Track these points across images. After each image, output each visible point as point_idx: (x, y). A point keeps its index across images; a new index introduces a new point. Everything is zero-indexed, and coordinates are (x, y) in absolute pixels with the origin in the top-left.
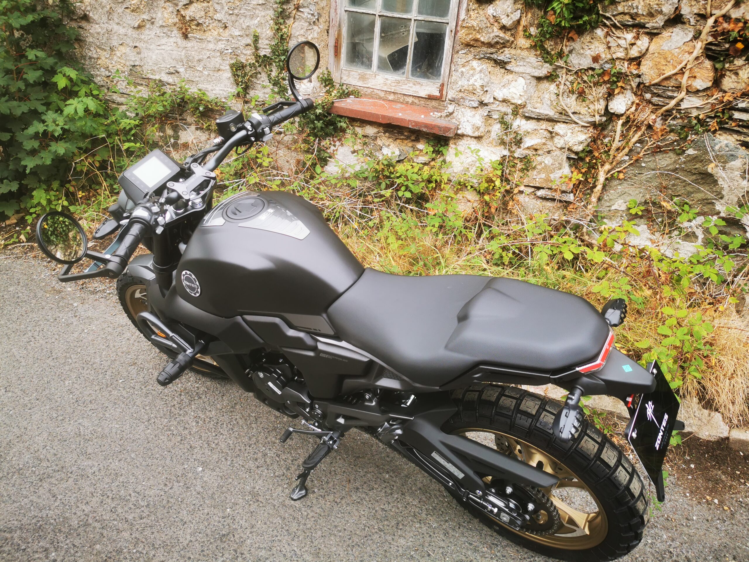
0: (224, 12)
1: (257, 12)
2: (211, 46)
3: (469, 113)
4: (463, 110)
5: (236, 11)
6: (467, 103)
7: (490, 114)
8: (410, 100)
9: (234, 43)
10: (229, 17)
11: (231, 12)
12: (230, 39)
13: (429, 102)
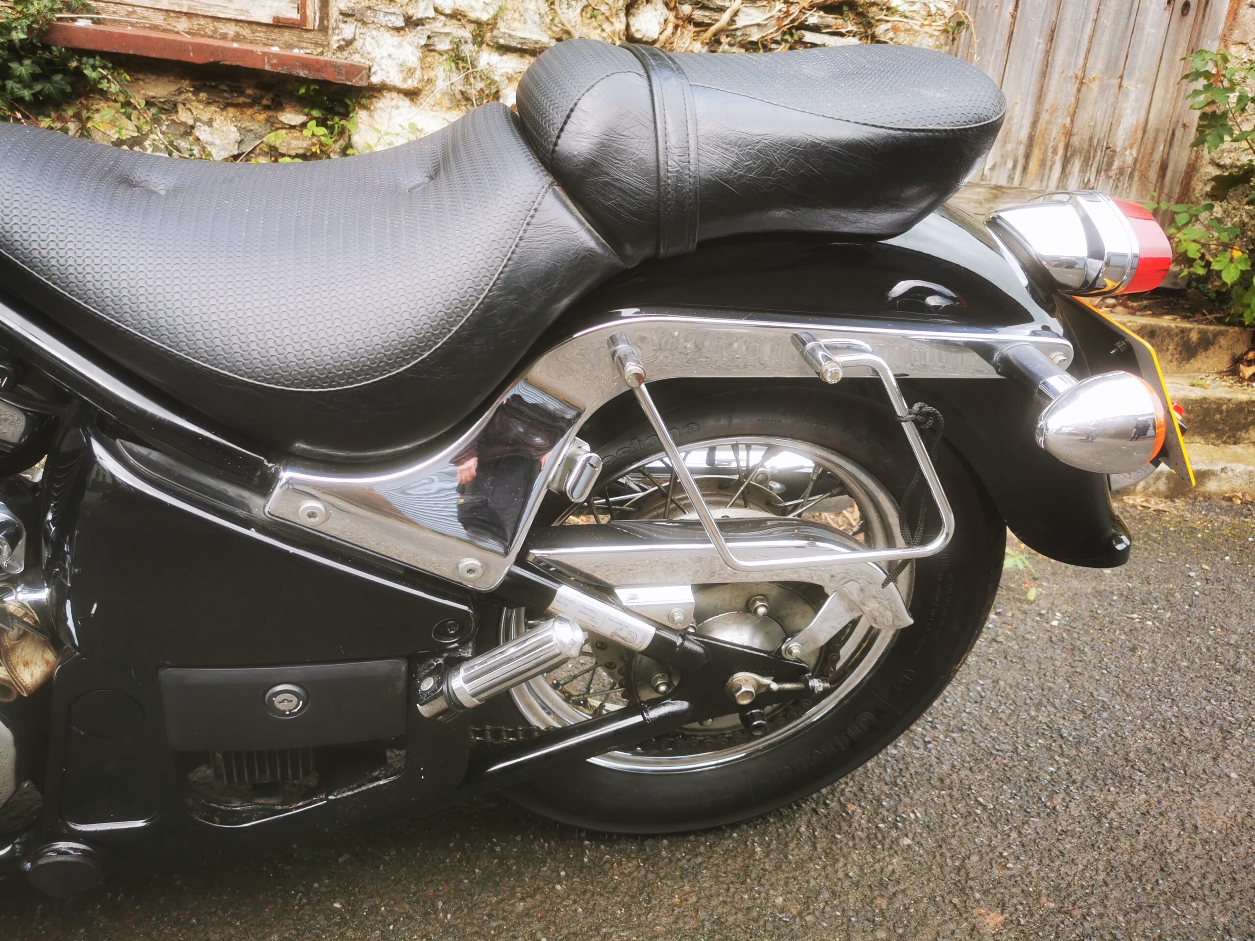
3: (390, 40)
4: (374, 33)
6: (381, 19)
7: (431, 42)
8: (231, 30)
13: (275, 34)
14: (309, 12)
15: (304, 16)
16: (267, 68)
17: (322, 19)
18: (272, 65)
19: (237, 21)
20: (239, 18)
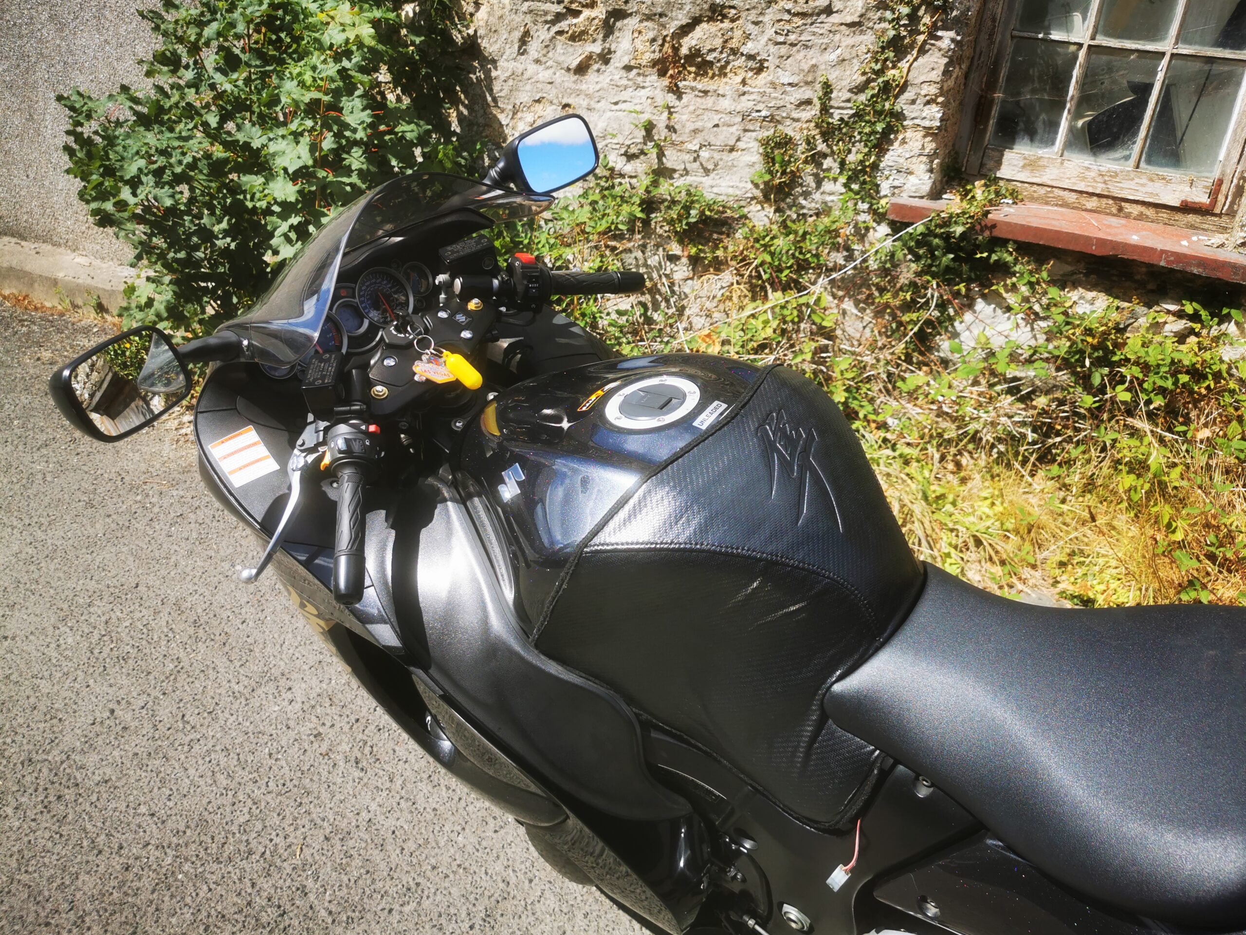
0: (764, 39)
1: (837, 37)
2: (725, 104)
5: (792, 37)
8: (1135, 210)
9: (775, 98)
10: (773, 49)
11: (781, 39)
12: (768, 90)
13: (1179, 216)
14: (1221, 198)
15: (1214, 202)
16: (1163, 263)
17: (1233, 203)
18: (1168, 262)
19: (1143, 203)
20: (1147, 200)
